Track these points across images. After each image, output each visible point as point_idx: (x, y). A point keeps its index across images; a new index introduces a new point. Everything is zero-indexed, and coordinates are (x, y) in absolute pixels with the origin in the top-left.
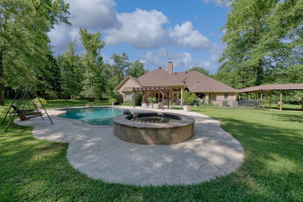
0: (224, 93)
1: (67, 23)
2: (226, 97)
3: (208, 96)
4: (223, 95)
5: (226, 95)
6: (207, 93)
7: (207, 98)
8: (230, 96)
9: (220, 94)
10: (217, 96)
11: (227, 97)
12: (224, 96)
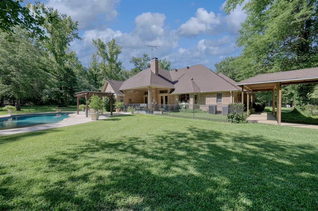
0: (215, 93)
1: (79, 38)
2: (218, 99)
3: (192, 99)
4: (214, 97)
5: (219, 95)
6: (192, 94)
7: (192, 100)
8: (225, 98)
9: (210, 94)
10: (206, 98)
11: (220, 99)
12: (216, 98)
